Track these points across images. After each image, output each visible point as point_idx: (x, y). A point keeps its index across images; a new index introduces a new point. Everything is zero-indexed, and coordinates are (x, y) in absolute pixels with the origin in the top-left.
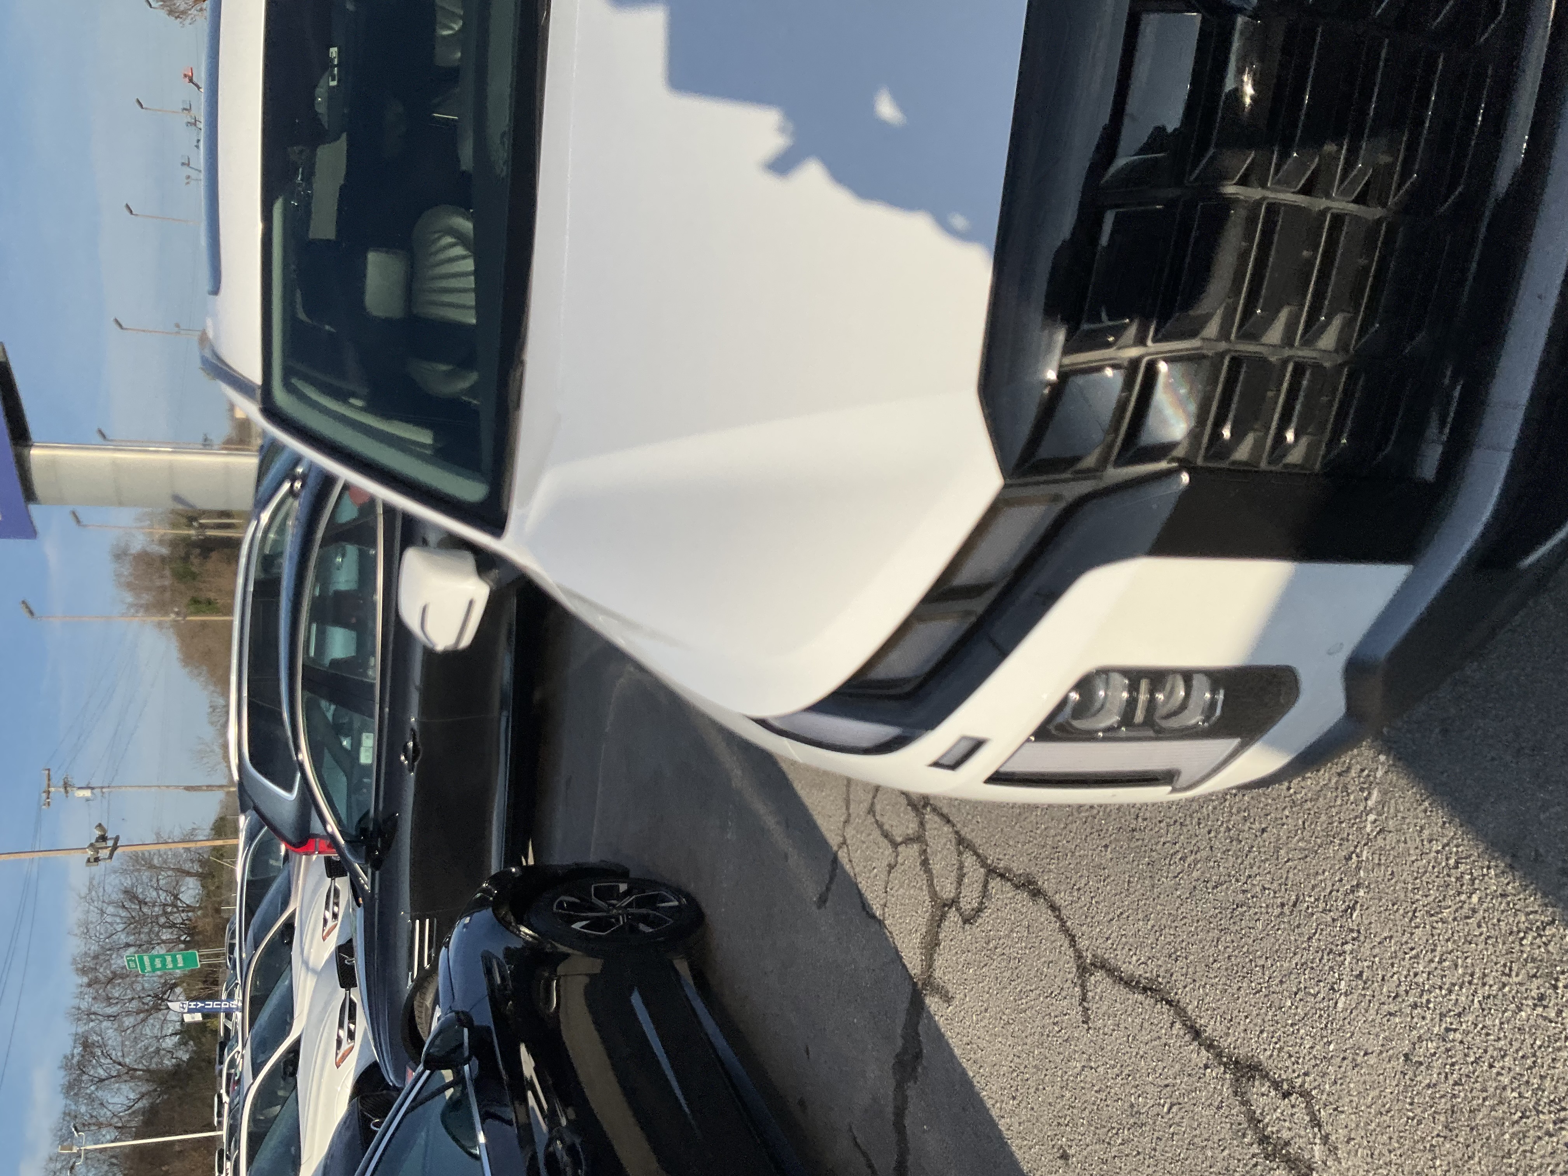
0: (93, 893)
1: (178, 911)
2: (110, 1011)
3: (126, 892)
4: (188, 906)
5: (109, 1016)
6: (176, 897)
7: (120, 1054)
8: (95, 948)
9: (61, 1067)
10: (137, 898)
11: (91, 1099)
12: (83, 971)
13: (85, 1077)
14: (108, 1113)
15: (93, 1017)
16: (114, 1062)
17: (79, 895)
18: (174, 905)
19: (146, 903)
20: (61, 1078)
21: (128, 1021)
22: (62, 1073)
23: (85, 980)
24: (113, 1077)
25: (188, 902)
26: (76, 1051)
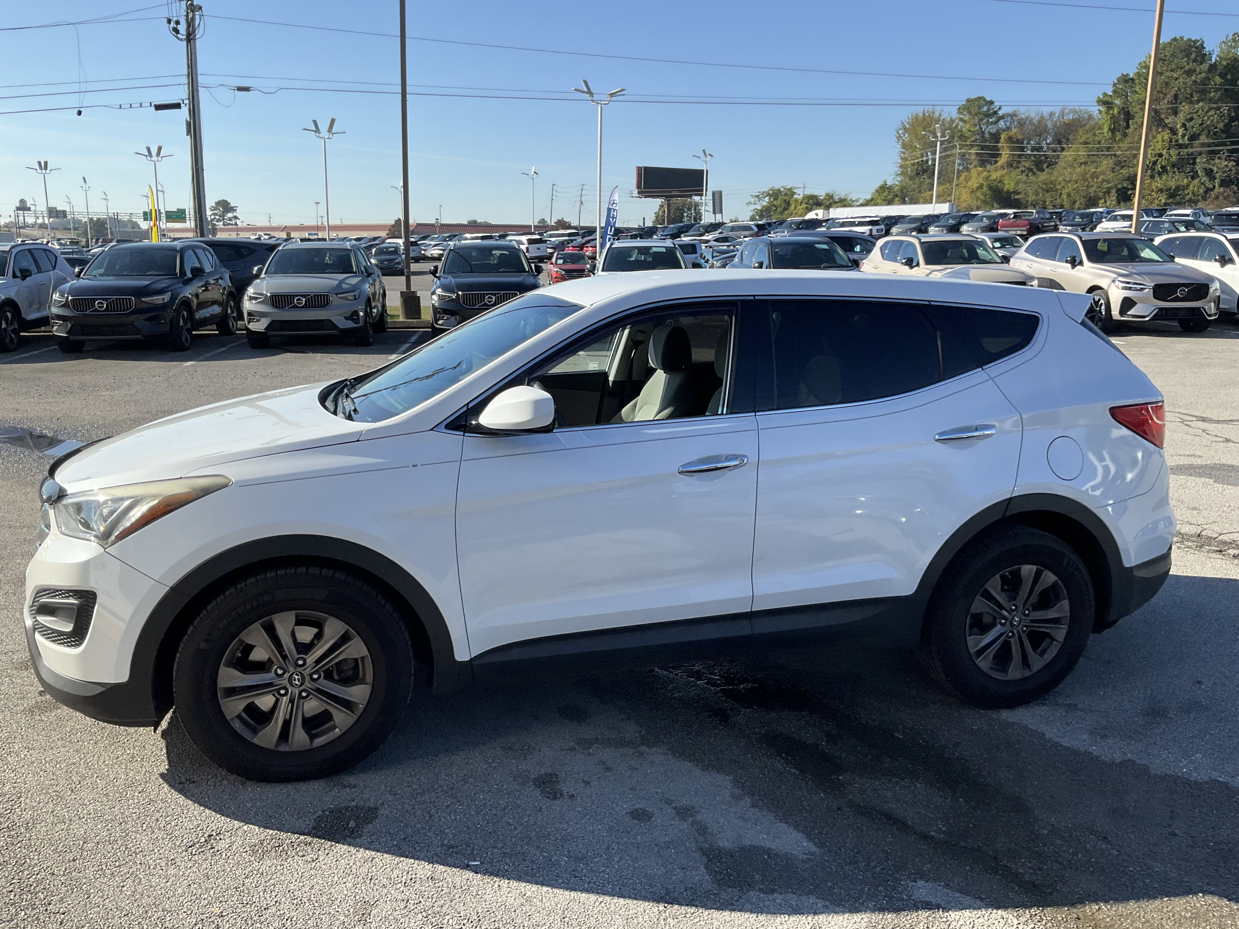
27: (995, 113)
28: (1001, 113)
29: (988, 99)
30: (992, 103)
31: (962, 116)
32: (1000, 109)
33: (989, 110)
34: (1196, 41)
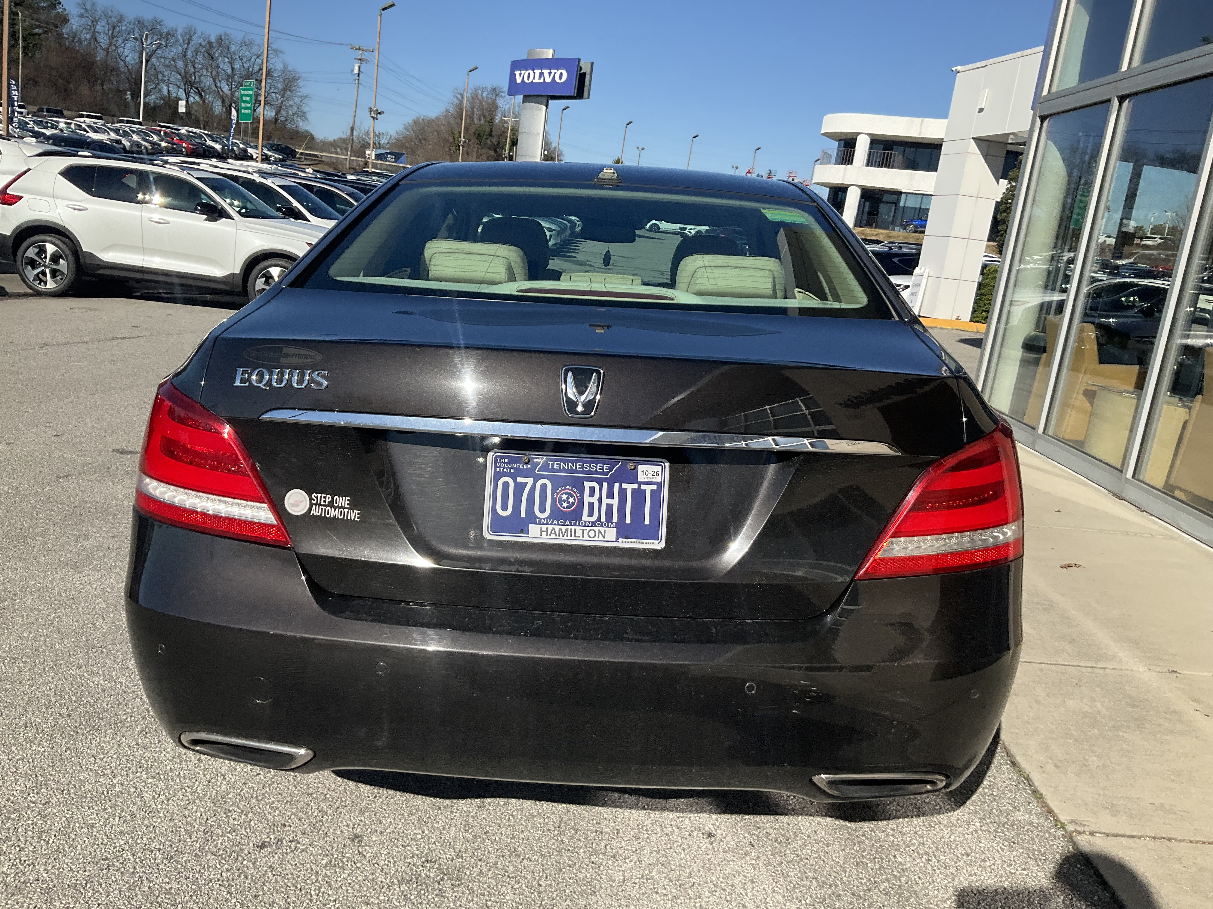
5: (185, 52)
8: (233, 48)
9: (155, 18)
12: (220, 40)
14: (119, 44)
15: (187, 41)
20: (148, 16)
21: (180, 64)
22: (151, 18)
23: (213, 39)
26: (165, 28)
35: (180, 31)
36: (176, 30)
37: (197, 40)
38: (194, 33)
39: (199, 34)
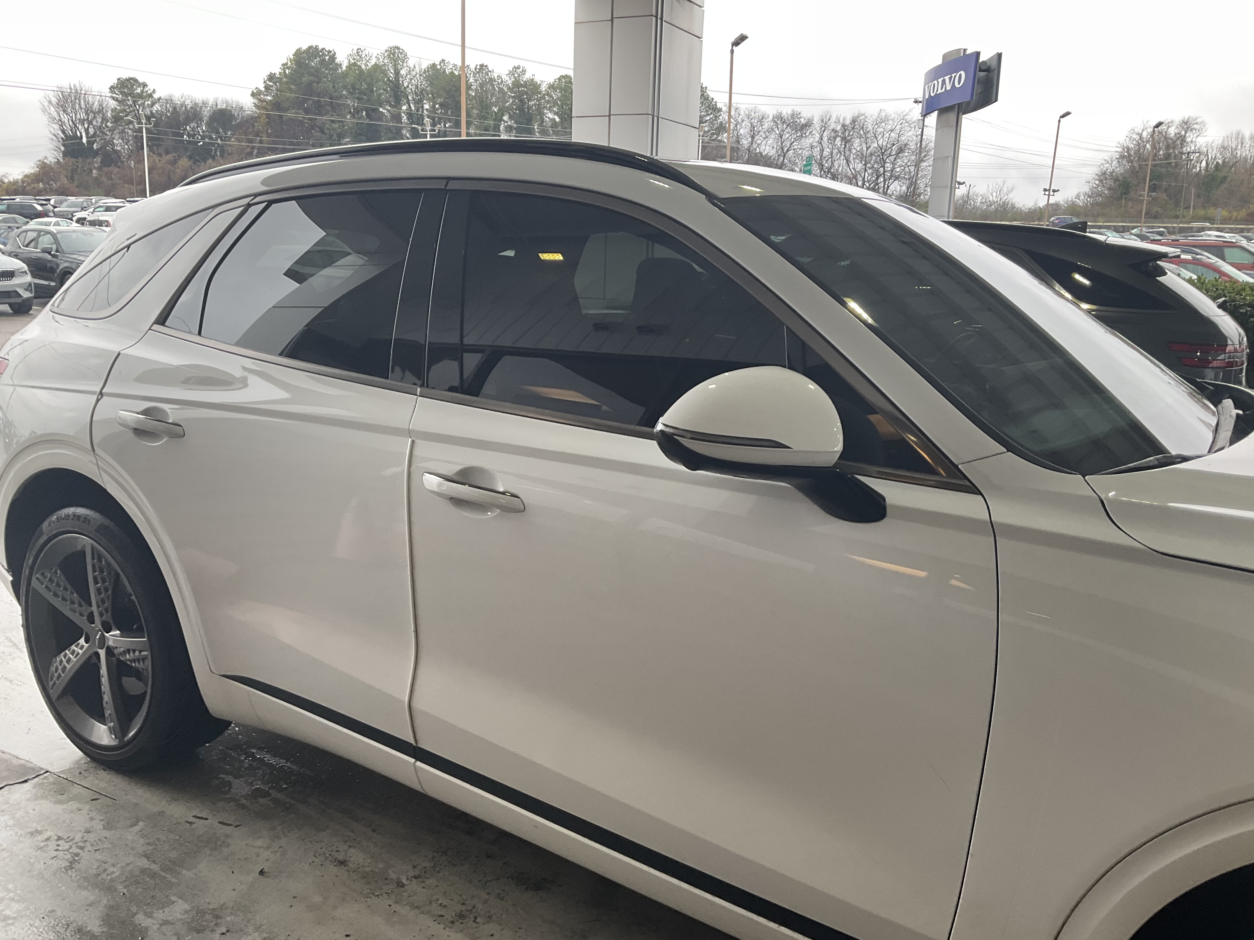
0: (907, 124)
1: (885, 180)
2: (825, 139)
3: (906, 145)
4: (888, 187)
5: (822, 139)
6: (897, 178)
7: (795, 147)
8: (870, 127)
9: (793, 111)
10: (899, 153)
11: (770, 130)
12: (854, 121)
13: (785, 126)
14: (760, 142)
15: (823, 129)
16: (792, 144)
17: (906, 115)
18: (891, 176)
19: (895, 159)
20: (786, 111)
21: (816, 152)
22: (790, 112)
23: (848, 122)
24: (782, 144)
25: (890, 187)
26: (802, 120)
27: (151, 96)
28: (156, 96)
29: (141, 80)
30: (145, 85)
31: (114, 95)
32: (154, 91)
33: (142, 91)
34: (329, 52)
35: (816, 120)
36: (813, 120)
37: (833, 126)
38: (829, 120)
39: (834, 119)
